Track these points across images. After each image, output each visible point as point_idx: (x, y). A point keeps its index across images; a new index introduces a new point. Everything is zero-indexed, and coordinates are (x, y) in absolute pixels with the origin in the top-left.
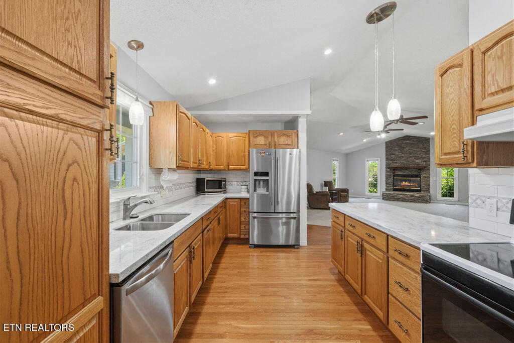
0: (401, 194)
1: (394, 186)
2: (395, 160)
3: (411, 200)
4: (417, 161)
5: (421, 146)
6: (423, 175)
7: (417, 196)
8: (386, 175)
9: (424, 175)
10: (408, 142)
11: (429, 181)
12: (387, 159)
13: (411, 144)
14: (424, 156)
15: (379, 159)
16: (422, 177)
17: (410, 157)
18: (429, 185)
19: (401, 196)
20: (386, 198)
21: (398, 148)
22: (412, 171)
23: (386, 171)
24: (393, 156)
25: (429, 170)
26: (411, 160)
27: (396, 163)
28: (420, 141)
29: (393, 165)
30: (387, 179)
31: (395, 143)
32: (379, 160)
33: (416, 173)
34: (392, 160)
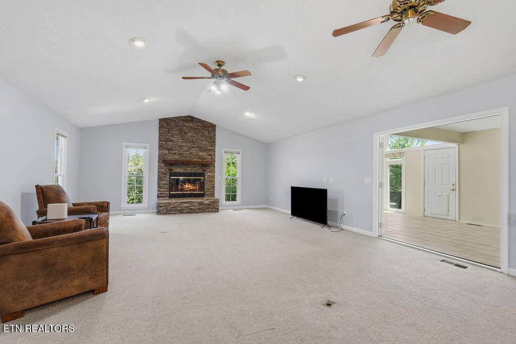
0: (186, 203)
1: (171, 189)
2: (172, 150)
3: (199, 209)
4: (201, 154)
5: (206, 133)
6: (207, 174)
7: (207, 202)
8: (159, 172)
9: (209, 174)
10: (190, 125)
11: (214, 181)
12: (161, 147)
13: (196, 129)
14: (209, 148)
15: (148, 145)
16: (206, 177)
17: (194, 147)
18: (214, 187)
19: (186, 205)
20: (162, 210)
21: (177, 132)
22: (196, 167)
23: (160, 167)
24: (170, 143)
25: (214, 166)
26: (194, 151)
27: (175, 154)
28: (205, 127)
29: (170, 157)
30: (160, 179)
31: (173, 125)
32: (148, 148)
33: (200, 171)
34: (169, 150)
